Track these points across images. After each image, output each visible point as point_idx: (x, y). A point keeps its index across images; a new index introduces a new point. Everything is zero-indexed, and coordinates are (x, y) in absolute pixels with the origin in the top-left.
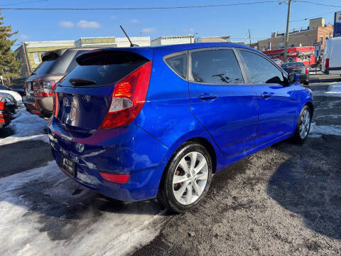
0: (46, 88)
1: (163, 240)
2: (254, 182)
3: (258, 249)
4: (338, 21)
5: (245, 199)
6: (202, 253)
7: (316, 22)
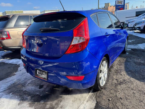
0: (4, 35)
1: (100, 105)
2: (119, 71)
3: (142, 101)
4: (117, 4)
5: (121, 79)
6: (120, 108)
7: (107, 5)
